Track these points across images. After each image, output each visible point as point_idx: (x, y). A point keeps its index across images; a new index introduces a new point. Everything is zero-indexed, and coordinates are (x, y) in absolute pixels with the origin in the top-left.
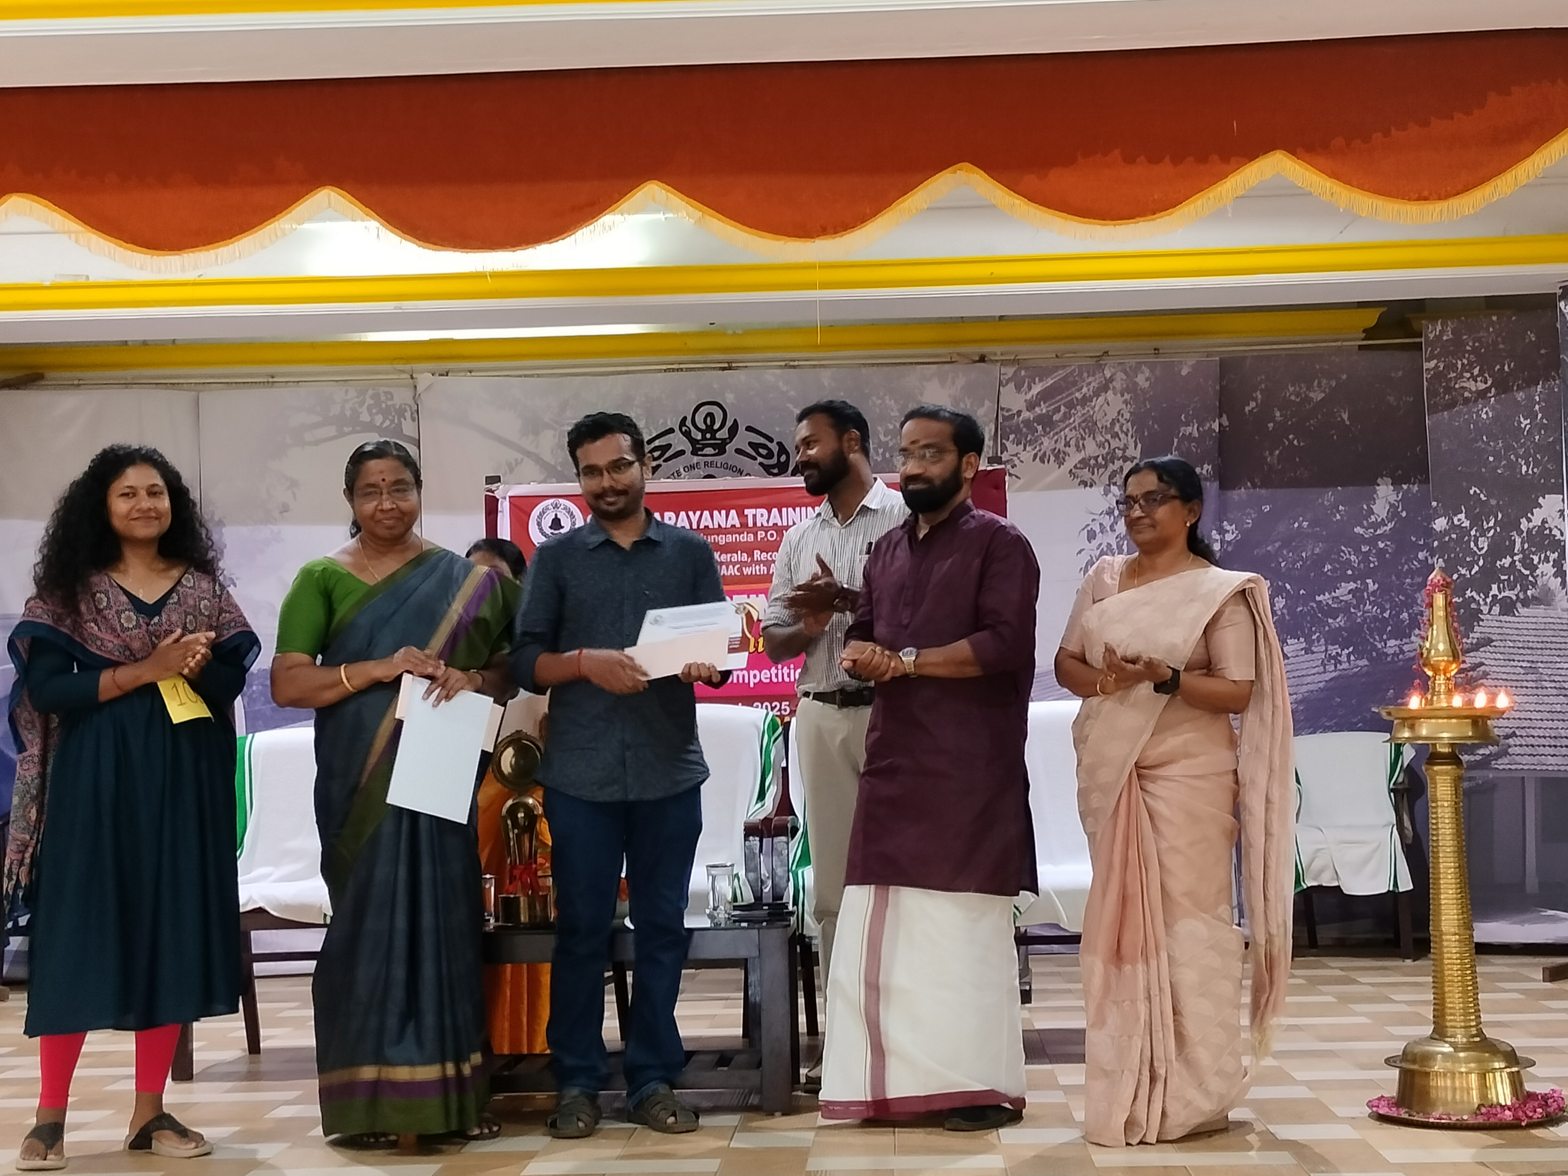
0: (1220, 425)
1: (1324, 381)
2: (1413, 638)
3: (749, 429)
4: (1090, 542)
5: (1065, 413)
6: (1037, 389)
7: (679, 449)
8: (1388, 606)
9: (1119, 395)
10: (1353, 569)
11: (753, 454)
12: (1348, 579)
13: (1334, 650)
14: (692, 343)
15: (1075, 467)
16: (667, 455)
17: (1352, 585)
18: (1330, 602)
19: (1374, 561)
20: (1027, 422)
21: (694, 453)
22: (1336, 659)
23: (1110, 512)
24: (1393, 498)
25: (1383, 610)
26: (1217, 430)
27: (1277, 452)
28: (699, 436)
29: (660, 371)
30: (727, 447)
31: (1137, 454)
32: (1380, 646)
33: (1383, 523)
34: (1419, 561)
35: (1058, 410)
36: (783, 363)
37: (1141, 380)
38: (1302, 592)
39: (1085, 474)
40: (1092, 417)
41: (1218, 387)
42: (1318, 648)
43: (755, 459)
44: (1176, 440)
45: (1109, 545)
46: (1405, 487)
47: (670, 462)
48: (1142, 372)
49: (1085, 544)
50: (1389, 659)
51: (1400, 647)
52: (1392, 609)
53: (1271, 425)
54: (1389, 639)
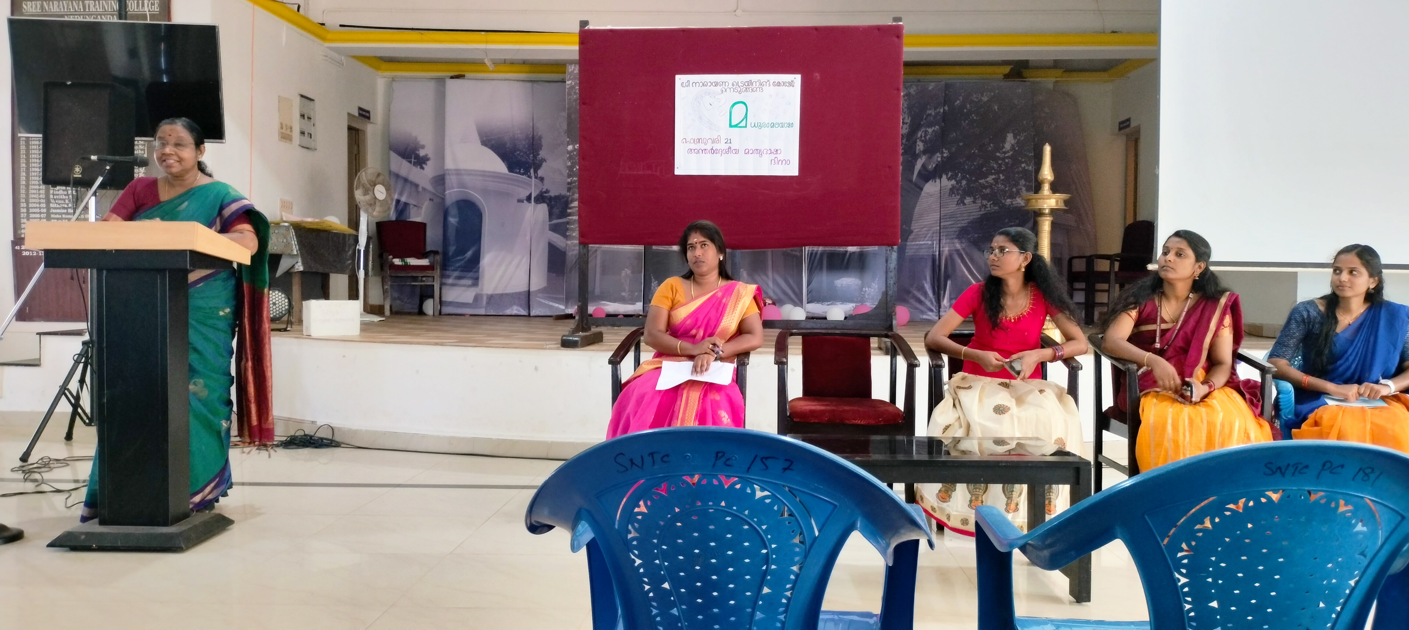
0: (944, 110)
1: (988, 93)
2: (1017, 199)
8: (1008, 185)
10: (995, 170)
12: (992, 174)
13: (985, 202)
17: (994, 177)
18: (984, 183)
19: (1003, 168)
22: (985, 206)
24: (1013, 142)
25: (1006, 188)
26: (942, 111)
27: (967, 121)
31: (909, 121)
32: (1003, 201)
33: (1008, 152)
34: (1022, 168)
37: (912, 91)
38: (973, 178)
41: (943, 95)
42: (979, 201)
44: (925, 116)
46: (1018, 137)
48: (913, 87)
50: (1007, 207)
51: (1011, 202)
52: (1009, 187)
53: (965, 111)
54: (1007, 199)
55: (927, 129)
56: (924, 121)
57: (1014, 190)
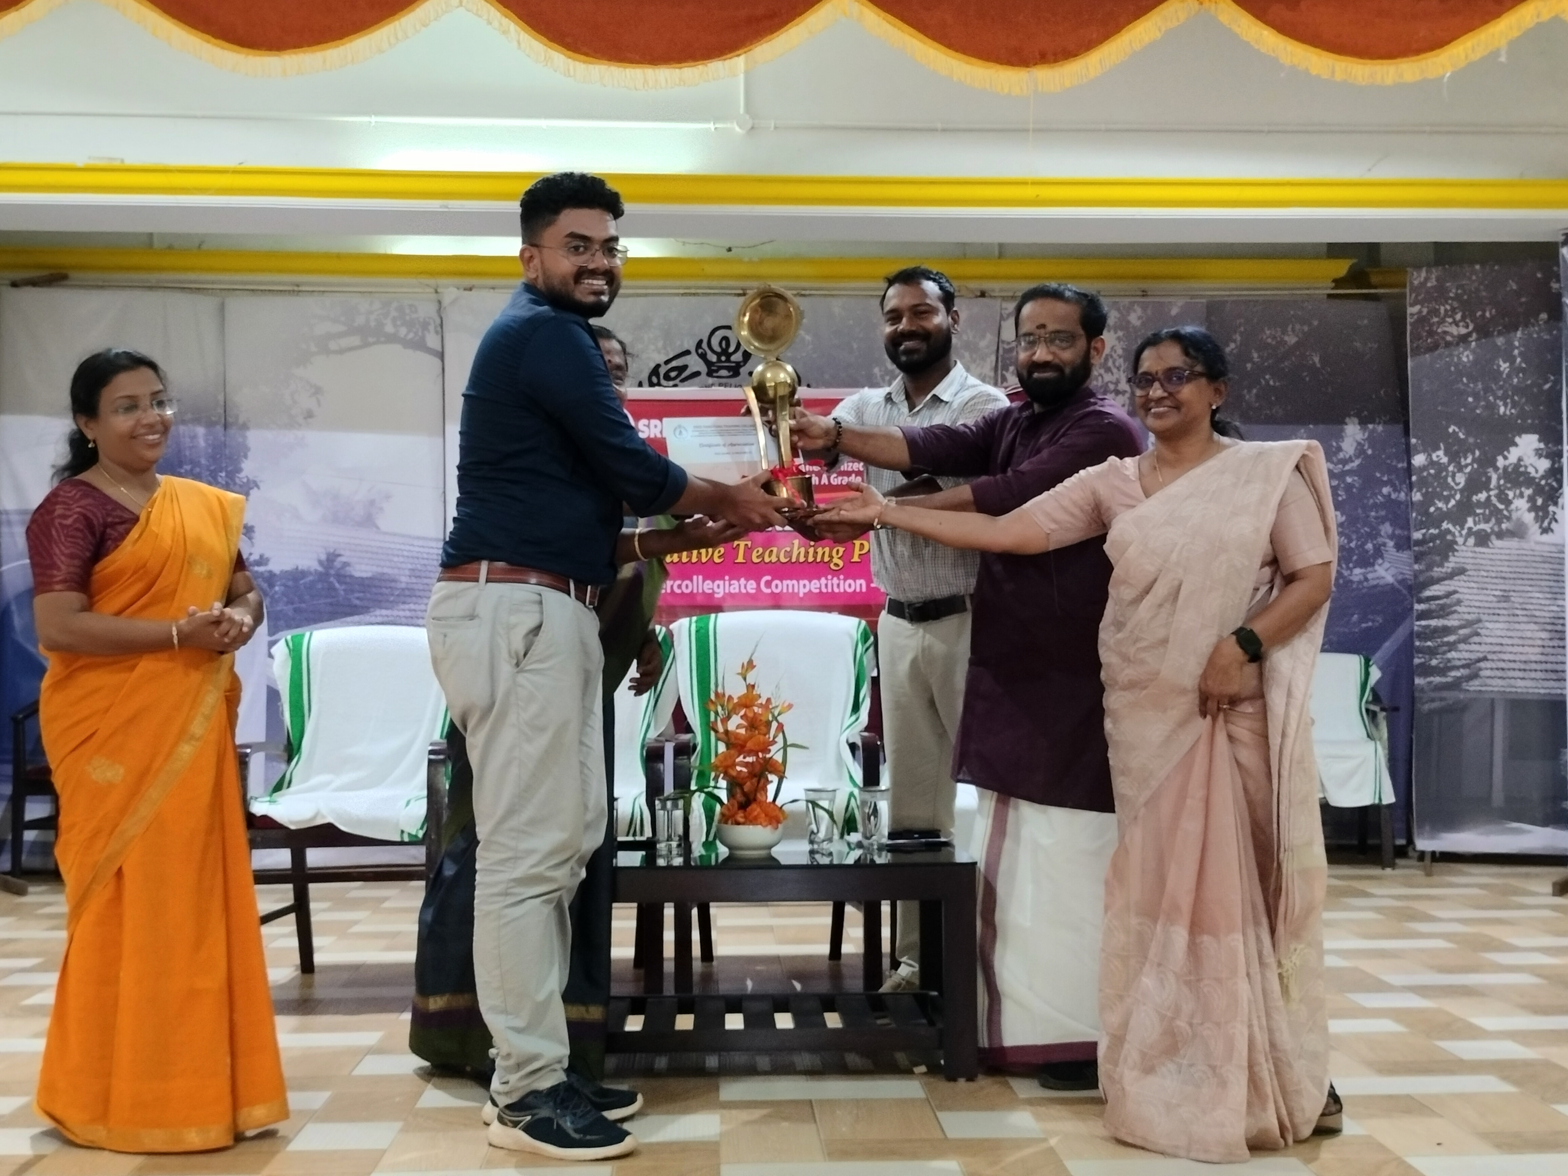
1: (1298, 327)
2: (1377, 567)
7: (695, 369)
8: (1354, 537)
14: (707, 268)
16: (682, 375)
19: (1342, 495)
21: (709, 374)
24: (1359, 437)
25: (1350, 541)
27: (1255, 391)
29: (676, 294)
30: (740, 370)
32: (1346, 574)
33: (1350, 460)
34: (1383, 496)
37: (1133, 318)
46: (1371, 426)
47: (684, 382)
48: (1135, 311)
50: (1354, 586)
51: (1364, 575)
52: (1358, 539)
53: (1249, 366)
54: (1355, 567)
57: (1369, 546)
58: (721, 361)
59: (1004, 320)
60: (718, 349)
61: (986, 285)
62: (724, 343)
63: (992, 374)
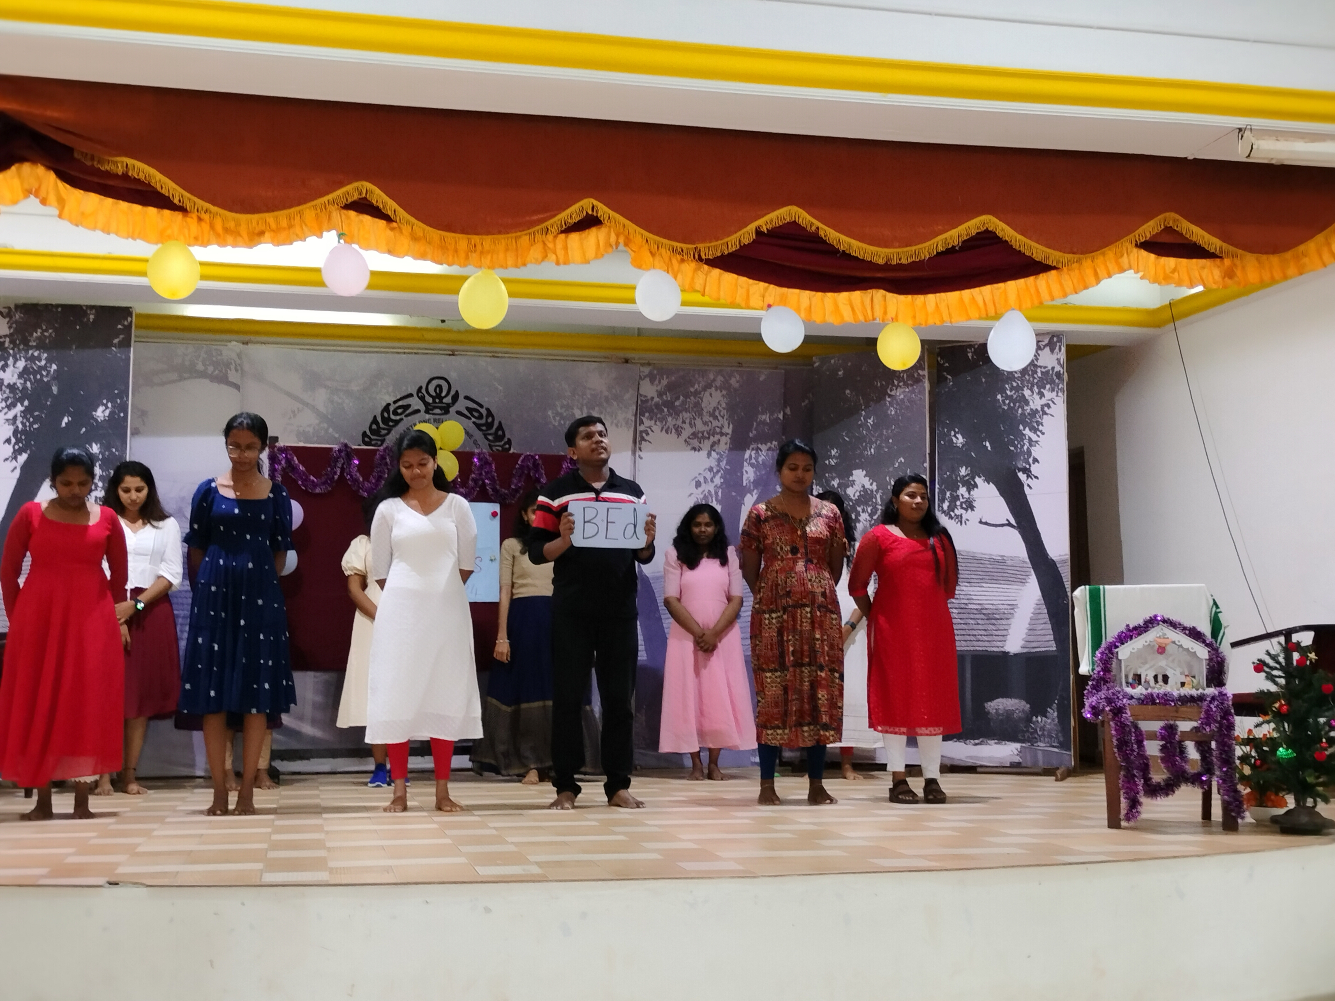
0: (783, 416)
3: (467, 398)
4: (697, 488)
5: (683, 401)
6: (665, 382)
7: (416, 408)
9: (719, 391)
11: (469, 415)
14: (428, 336)
15: (689, 438)
16: (408, 412)
20: (657, 405)
21: (427, 412)
23: (711, 469)
26: (782, 418)
28: (430, 400)
29: (405, 353)
30: (451, 409)
31: (729, 431)
35: (678, 398)
36: (490, 354)
37: (734, 382)
39: (695, 443)
40: (701, 405)
41: (783, 389)
43: (470, 419)
44: (755, 424)
45: (709, 491)
47: (409, 418)
48: (735, 377)
49: (693, 490)
55: (760, 446)
56: (754, 432)
58: (436, 403)
59: (643, 380)
60: (434, 394)
61: (629, 355)
62: (438, 389)
63: (633, 418)
